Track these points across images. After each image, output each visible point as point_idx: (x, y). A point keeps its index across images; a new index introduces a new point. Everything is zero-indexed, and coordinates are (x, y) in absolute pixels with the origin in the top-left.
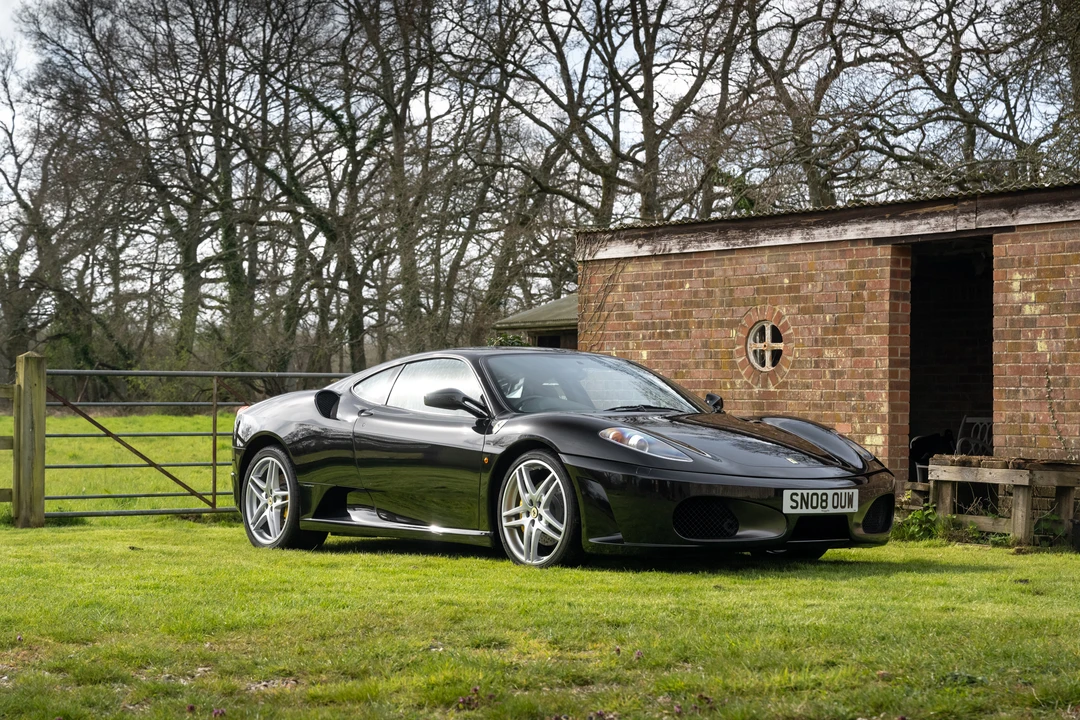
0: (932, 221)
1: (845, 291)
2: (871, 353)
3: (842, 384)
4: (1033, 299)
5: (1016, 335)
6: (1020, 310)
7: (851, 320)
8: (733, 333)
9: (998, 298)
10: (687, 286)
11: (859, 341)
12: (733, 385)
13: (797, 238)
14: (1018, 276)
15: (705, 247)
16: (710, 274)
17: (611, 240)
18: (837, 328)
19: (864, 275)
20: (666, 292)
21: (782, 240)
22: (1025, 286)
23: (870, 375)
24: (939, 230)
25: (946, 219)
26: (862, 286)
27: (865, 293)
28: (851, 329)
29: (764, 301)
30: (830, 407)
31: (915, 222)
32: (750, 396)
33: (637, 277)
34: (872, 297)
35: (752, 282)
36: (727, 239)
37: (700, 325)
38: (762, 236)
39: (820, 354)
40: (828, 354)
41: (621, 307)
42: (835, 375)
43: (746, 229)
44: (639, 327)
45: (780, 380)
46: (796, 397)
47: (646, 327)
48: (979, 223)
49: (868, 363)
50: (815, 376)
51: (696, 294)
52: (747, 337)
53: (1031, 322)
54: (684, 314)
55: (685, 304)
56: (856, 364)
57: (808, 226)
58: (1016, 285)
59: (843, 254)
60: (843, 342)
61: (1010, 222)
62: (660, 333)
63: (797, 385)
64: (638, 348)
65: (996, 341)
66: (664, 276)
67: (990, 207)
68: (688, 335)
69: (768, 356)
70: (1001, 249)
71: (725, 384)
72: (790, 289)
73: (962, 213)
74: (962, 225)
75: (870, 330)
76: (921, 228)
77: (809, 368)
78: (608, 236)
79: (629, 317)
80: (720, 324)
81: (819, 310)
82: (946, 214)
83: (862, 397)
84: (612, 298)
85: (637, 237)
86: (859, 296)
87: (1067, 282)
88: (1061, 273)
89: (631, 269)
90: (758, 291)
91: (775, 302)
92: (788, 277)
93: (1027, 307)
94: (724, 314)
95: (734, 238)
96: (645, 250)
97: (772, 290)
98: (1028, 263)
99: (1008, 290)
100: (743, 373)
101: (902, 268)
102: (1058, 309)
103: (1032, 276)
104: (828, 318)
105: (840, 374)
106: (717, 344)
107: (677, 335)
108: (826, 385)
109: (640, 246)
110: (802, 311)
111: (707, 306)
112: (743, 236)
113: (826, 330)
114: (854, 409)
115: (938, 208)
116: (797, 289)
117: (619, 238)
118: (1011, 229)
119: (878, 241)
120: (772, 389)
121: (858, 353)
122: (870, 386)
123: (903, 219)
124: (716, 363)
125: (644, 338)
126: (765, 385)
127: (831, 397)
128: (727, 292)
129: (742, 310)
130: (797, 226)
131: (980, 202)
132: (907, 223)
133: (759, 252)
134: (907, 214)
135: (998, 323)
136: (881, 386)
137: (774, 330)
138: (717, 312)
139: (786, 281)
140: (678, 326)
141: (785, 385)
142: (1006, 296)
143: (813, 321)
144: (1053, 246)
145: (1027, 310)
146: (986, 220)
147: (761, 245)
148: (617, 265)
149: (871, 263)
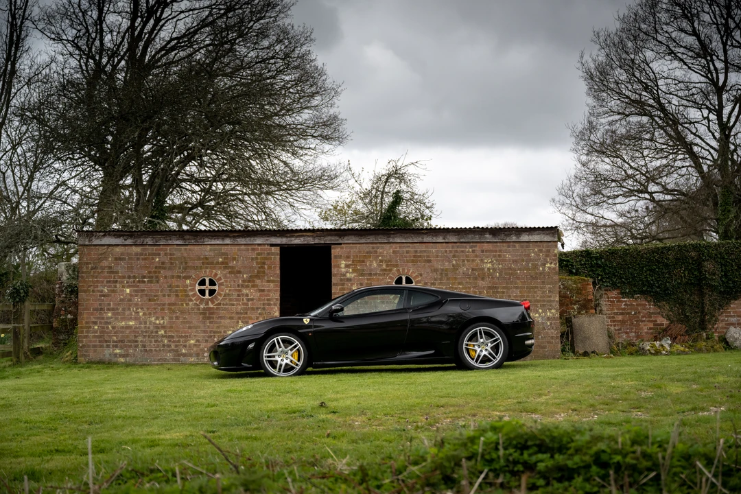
0: (302, 239)
1: (255, 264)
2: (269, 291)
3: (253, 304)
4: (351, 271)
5: (343, 284)
6: (344, 275)
7: (258, 277)
8: (188, 282)
9: (334, 271)
10: (157, 259)
11: (263, 286)
12: (187, 304)
13: (228, 241)
14: (343, 262)
15: (170, 242)
16: (174, 254)
17: (104, 236)
18: (250, 280)
19: (266, 258)
20: (143, 262)
21: (218, 242)
22: (347, 266)
23: (268, 300)
24: (306, 242)
25: (309, 239)
26: (264, 263)
27: (266, 266)
28: (258, 282)
29: (207, 268)
30: (246, 313)
31: (293, 239)
32: (199, 309)
33: (122, 254)
34: (270, 268)
35: (199, 259)
36: (184, 239)
37: (166, 277)
38: (206, 239)
39: (240, 291)
40: (245, 291)
41: (110, 268)
42: (248, 300)
43: (197, 236)
44: (124, 277)
45: (217, 302)
46: (225, 309)
47: (129, 277)
48: (326, 241)
49: (269, 295)
50: (237, 300)
51: (163, 263)
52: (195, 283)
53: (349, 280)
54: (155, 272)
55: (156, 267)
56: (260, 295)
57: (234, 237)
58: (343, 266)
59: (253, 249)
60: (253, 286)
61: (340, 241)
62: (139, 282)
63: (227, 304)
64: (123, 287)
65: (333, 287)
66: (141, 254)
67: (331, 235)
68: (158, 282)
69: (207, 292)
70: (335, 251)
71: (182, 305)
72: (222, 263)
73: (317, 236)
74: (317, 241)
75: (268, 281)
76: (296, 241)
77: (235, 297)
78: (102, 234)
79: (117, 273)
80: (179, 277)
81: (239, 272)
82: (308, 236)
83: (264, 309)
84: (105, 263)
85: (123, 236)
86: (262, 267)
87: (366, 265)
88: (363, 262)
89: (118, 250)
90: (203, 263)
91: (214, 268)
92: (222, 258)
93: (348, 274)
94: (182, 273)
95: (189, 239)
96: (129, 242)
97: (212, 263)
98: (348, 257)
99: (339, 267)
100: (193, 299)
102: (362, 275)
103: (350, 263)
104: (245, 276)
105: (252, 300)
106: (178, 286)
107: (151, 282)
108: (244, 304)
109: (125, 240)
110: (230, 272)
111: (170, 268)
112: (194, 239)
113: (244, 281)
114: (259, 314)
115: (304, 234)
116: (227, 263)
117: (109, 235)
118: (341, 244)
119: (272, 245)
120: (211, 305)
121: (263, 291)
122: (269, 304)
123: (287, 237)
124: (177, 295)
125: (127, 283)
126: (207, 304)
127: (246, 309)
128: (184, 263)
129: (193, 271)
130: (227, 236)
131: (325, 233)
132: (289, 239)
133: (202, 246)
134: (289, 235)
135: (334, 280)
136: (275, 304)
137: (210, 280)
138: (176, 272)
139: (220, 260)
140: (152, 277)
141: (219, 304)
142: (338, 270)
143: (237, 277)
144: (360, 252)
145: (348, 275)
146: (328, 240)
147: (206, 243)
148: (108, 248)
149: (268, 254)
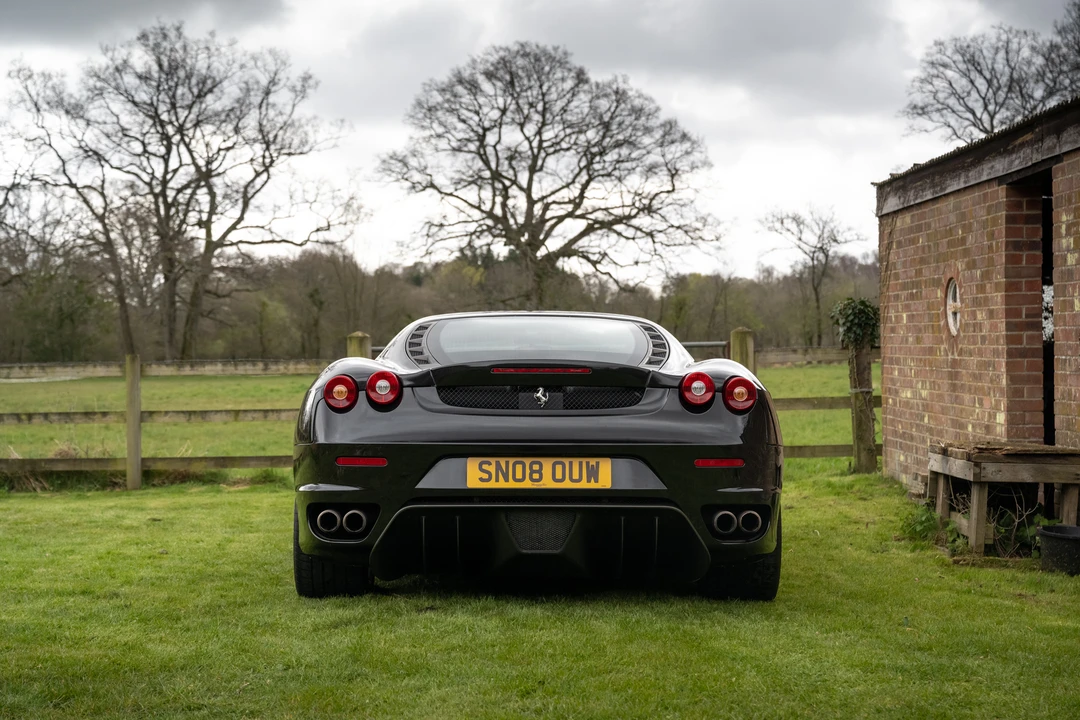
0: (1022, 154)
1: (985, 242)
2: (997, 314)
4: (1072, 245)
5: (1064, 291)
6: (1065, 259)
7: (988, 275)
8: (939, 293)
9: (1055, 245)
10: (921, 240)
11: (992, 300)
12: (940, 352)
14: (1065, 217)
16: (930, 226)
17: (890, 192)
18: (982, 286)
19: (994, 221)
20: (912, 248)
21: (956, 185)
22: (1068, 230)
23: (997, 340)
24: (1024, 164)
25: (1028, 151)
26: (993, 235)
27: (994, 243)
28: (988, 286)
29: (952, 255)
31: (1014, 156)
32: (948, 365)
33: (901, 231)
34: (997, 248)
35: (946, 234)
37: (926, 284)
38: (948, 181)
39: (975, 316)
40: (979, 316)
41: (895, 265)
42: (982, 340)
45: (960, 347)
46: (966, 366)
47: (905, 287)
48: (1043, 153)
49: (996, 327)
50: (974, 341)
51: (924, 249)
52: (946, 296)
53: (1071, 274)
54: (920, 272)
55: (920, 260)
56: (991, 328)
57: (968, 167)
58: (1064, 229)
59: (985, 197)
60: (985, 302)
61: (1059, 150)
62: (910, 294)
63: (966, 351)
64: (902, 309)
65: (1055, 298)
66: (911, 229)
67: (1050, 133)
68: (921, 296)
70: (1056, 184)
71: (937, 352)
72: (962, 241)
73: (1035, 141)
74: (1037, 158)
75: (996, 287)
76: (1018, 162)
77: (972, 331)
78: (888, 189)
79: (898, 276)
80: (934, 283)
81: (975, 264)
82: (1028, 144)
83: (994, 366)
85: (899, 188)
86: (992, 247)
89: (897, 223)
90: (949, 244)
91: (956, 256)
92: (961, 227)
93: (1069, 255)
94: (935, 271)
95: (937, 185)
96: (901, 202)
97: (954, 243)
98: (1070, 200)
99: (1060, 235)
100: (944, 338)
101: (1025, 212)
103: (1071, 217)
104: (978, 274)
106: (933, 306)
107: (917, 296)
108: (979, 351)
109: (900, 198)
110: (967, 265)
111: (928, 262)
112: (940, 182)
113: (977, 288)
114: (991, 380)
115: (1025, 138)
116: (965, 241)
117: (892, 189)
118: (1060, 157)
119: (1000, 180)
120: (955, 354)
121: (992, 314)
122: (998, 353)
124: (933, 329)
125: (904, 299)
126: (953, 351)
128: (936, 247)
129: (942, 266)
131: (1045, 127)
132: (1011, 157)
135: (1056, 276)
136: (1002, 353)
138: (932, 269)
139: (960, 232)
140: (917, 285)
141: (961, 351)
142: (1059, 243)
143: (972, 278)
145: (1069, 259)
146: (1047, 148)
147: (947, 191)
148: (893, 221)
149: (996, 207)
